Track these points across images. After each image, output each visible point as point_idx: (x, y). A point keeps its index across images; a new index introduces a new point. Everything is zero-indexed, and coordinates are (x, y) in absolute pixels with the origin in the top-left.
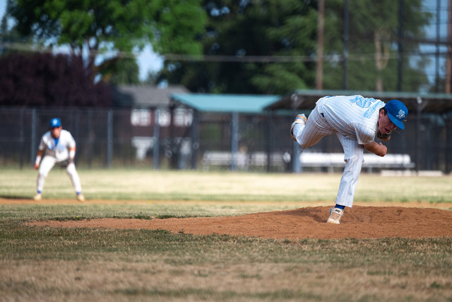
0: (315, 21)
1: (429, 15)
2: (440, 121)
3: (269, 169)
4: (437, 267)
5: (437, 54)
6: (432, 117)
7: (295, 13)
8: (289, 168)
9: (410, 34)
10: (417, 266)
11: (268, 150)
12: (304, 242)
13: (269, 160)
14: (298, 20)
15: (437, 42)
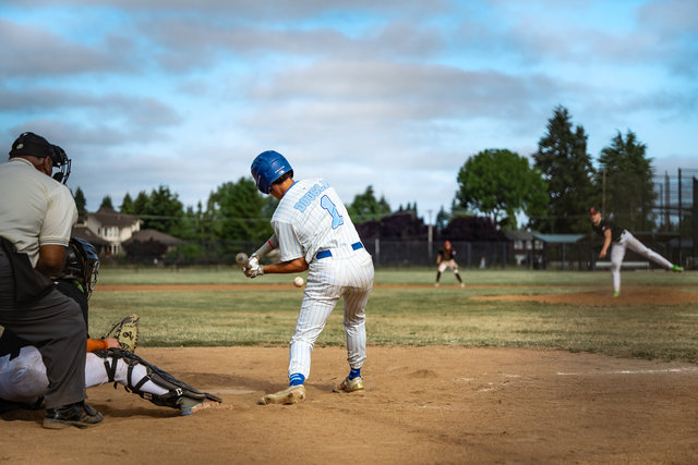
0: (601, 199)
1: (656, 194)
2: (664, 245)
3: (581, 269)
4: (671, 318)
5: (661, 213)
6: (660, 244)
7: (591, 194)
8: (591, 269)
9: (648, 204)
10: (661, 319)
11: (580, 260)
12: (604, 306)
13: (580, 265)
14: (593, 198)
15: (661, 207)
